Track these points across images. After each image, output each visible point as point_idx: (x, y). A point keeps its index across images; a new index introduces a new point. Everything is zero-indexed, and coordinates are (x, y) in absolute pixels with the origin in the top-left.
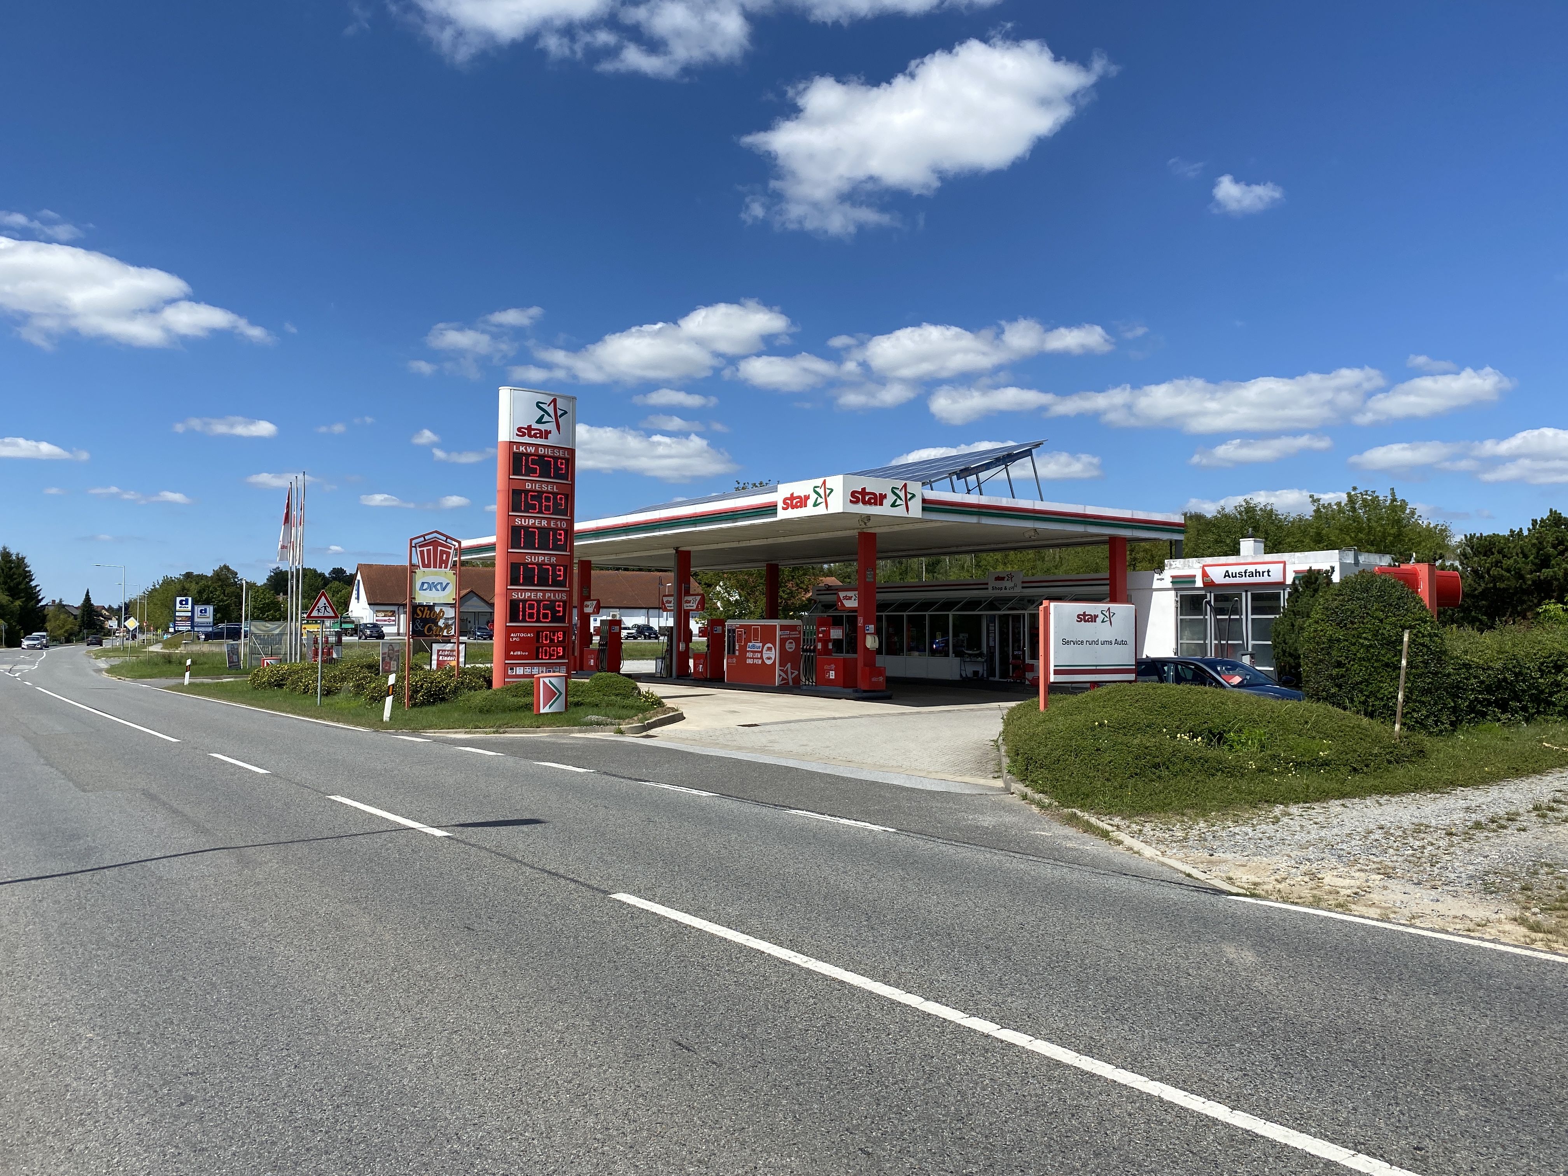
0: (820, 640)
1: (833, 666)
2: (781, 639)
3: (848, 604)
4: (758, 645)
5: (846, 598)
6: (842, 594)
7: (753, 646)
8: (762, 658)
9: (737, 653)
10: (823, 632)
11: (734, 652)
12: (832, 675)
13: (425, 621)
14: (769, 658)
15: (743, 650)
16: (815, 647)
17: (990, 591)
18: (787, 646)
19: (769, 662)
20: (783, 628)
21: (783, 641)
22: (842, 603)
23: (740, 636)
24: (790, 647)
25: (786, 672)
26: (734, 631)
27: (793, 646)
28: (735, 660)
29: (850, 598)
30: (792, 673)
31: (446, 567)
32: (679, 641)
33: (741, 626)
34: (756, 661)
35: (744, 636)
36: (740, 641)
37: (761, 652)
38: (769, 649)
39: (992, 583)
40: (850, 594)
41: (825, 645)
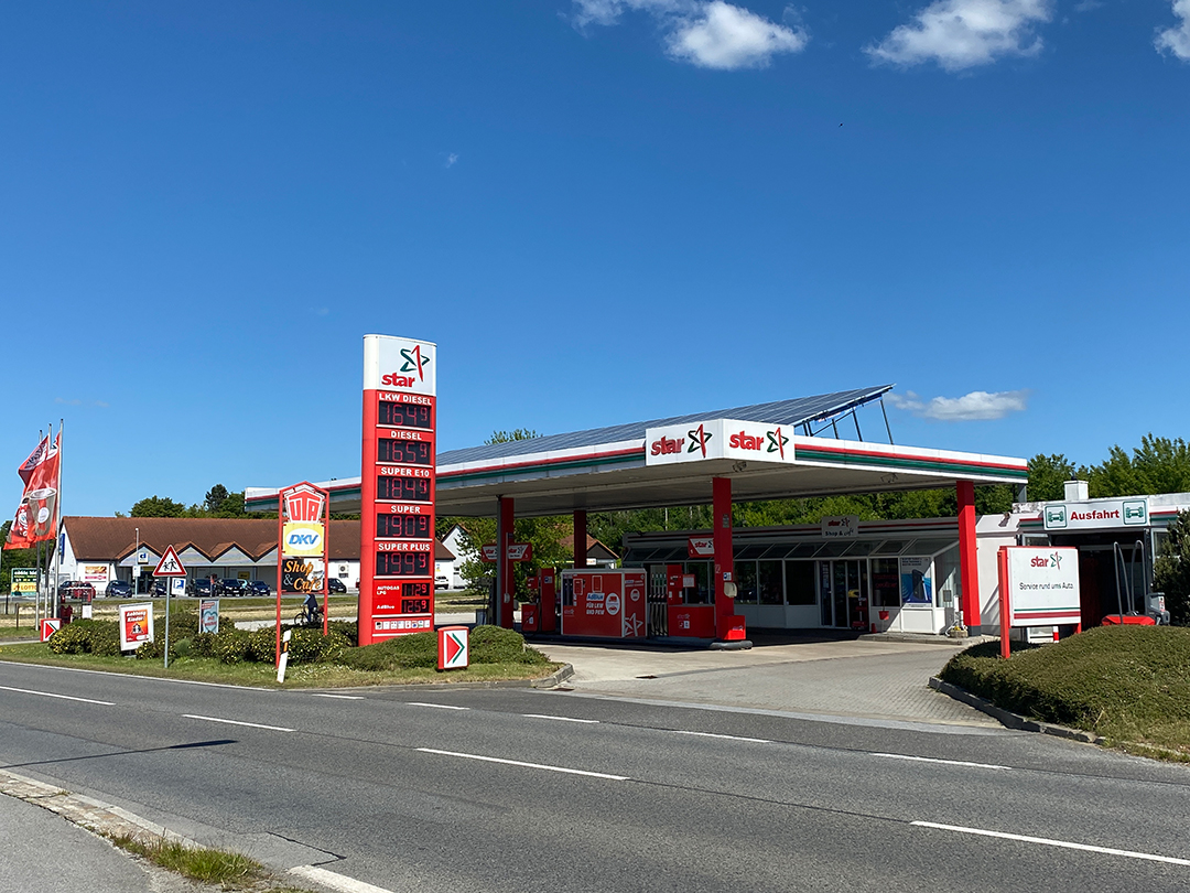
0: (671, 588)
1: (687, 616)
2: (626, 588)
3: (701, 551)
4: (599, 595)
5: (698, 545)
6: (694, 542)
7: (594, 597)
8: (604, 607)
9: (575, 604)
10: (673, 581)
11: (571, 603)
12: (687, 625)
13: (295, 575)
14: (614, 609)
15: (582, 600)
16: (666, 596)
17: (824, 536)
18: (632, 595)
19: (613, 613)
20: (628, 577)
21: (628, 591)
22: (695, 551)
23: (578, 586)
24: (635, 596)
25: (631, 623)
26: (571, 581)
27: (638, 595)
28: (572, 611)
29: (704, 545)
30: (638, 624)
31: (315, 519)
32: (503, 592)
33: (579, 576)
34: (598, 612)
35: (583, 586)
36: (578, 591)
37: (604, 602)
38: (613, 599)
39: (825, 528)
40: (703, 541)
41: (676, 594)
